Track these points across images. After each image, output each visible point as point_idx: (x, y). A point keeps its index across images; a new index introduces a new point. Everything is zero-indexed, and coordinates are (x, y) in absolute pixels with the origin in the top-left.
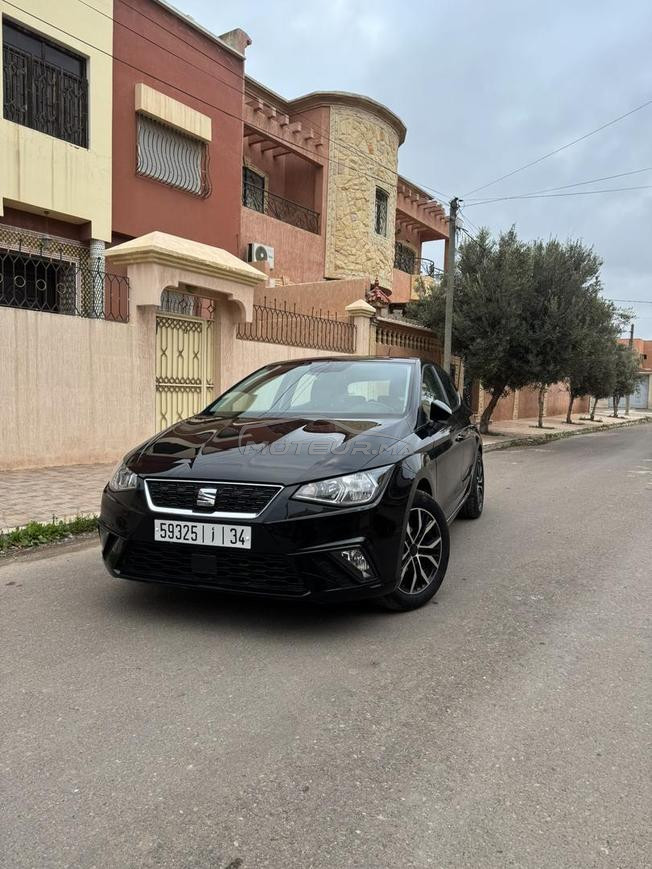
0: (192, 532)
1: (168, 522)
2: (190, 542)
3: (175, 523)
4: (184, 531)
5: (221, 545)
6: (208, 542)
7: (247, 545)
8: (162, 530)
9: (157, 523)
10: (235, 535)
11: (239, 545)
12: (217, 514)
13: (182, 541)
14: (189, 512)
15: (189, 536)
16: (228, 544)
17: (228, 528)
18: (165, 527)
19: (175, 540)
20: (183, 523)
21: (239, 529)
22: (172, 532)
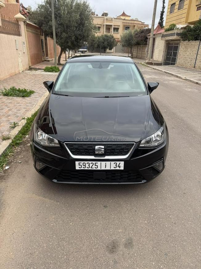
0: (95, 165)
1: (82, 162)
2: (94, 169)
3: (86, 162)
4: (91, 165)
5: (110, 169)
6: (103, 168)
7: (122, 168)
8: (79, 165)
9: (77, 163)
10: (116, 165)
11: (118, 168)
12: (107, 157)
13: (90, 169)
14: (93, 157)
15: (94, 166)
16: (112, 168)
17: (112, 163)
18: (82, 164)
19: (86, 169)
20: (90, 162)
21: (118, 163)
22: (85, 166)
